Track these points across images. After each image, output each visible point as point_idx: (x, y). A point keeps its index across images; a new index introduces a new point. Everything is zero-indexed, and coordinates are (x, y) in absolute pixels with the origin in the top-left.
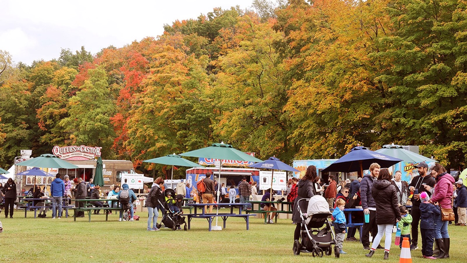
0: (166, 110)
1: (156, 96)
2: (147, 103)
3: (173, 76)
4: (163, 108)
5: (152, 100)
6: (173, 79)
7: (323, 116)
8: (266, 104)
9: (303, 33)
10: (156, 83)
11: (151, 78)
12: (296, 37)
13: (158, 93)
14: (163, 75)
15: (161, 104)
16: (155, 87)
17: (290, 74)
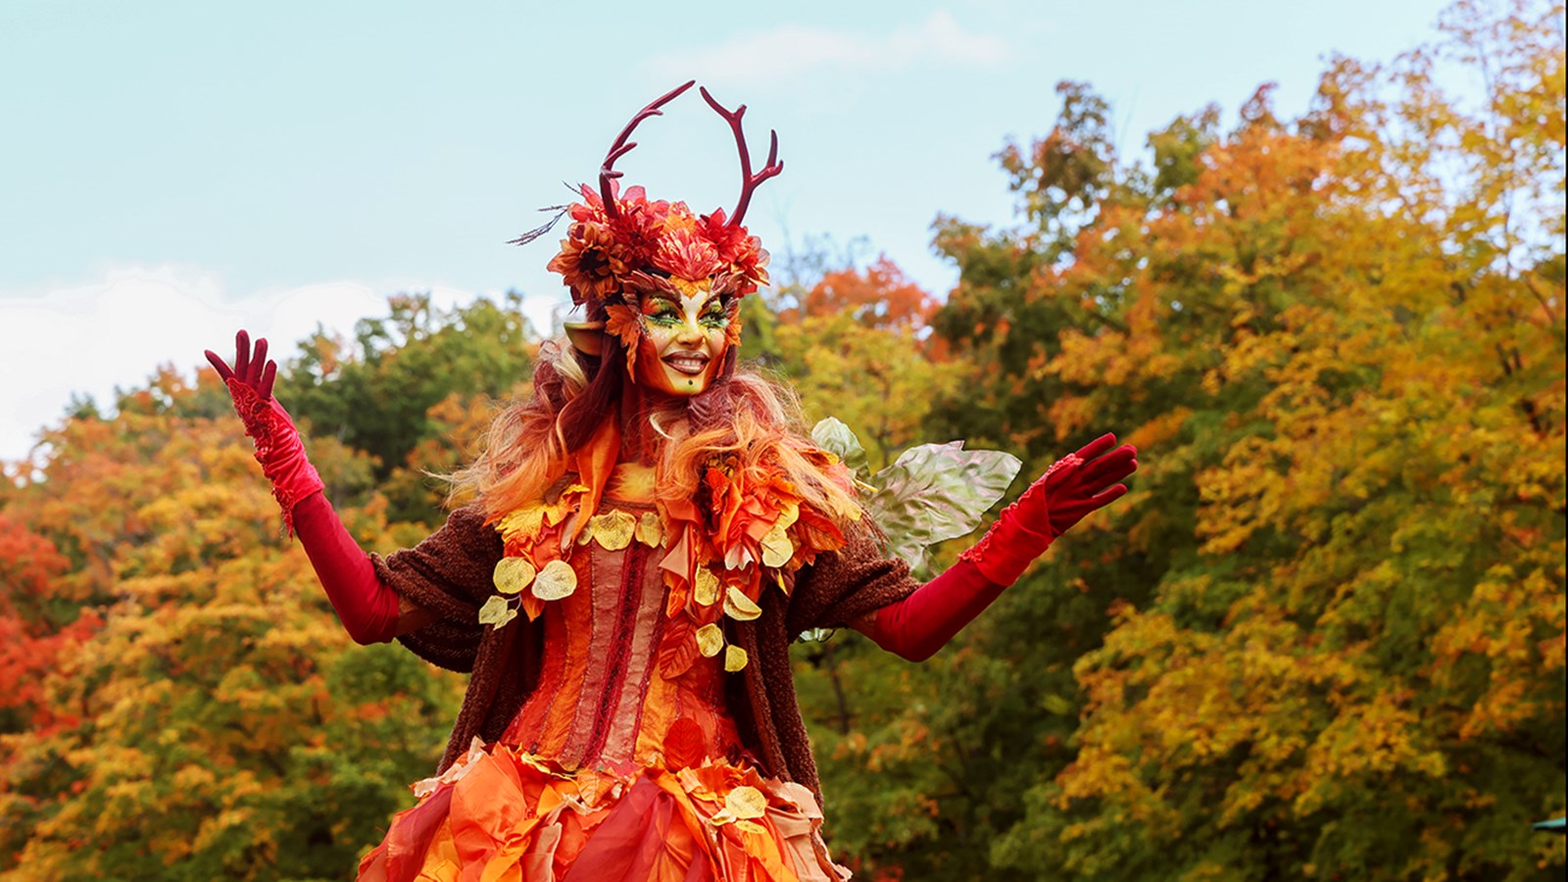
0: (231, 818)
1: (170, 735)
2: (113, 779)
3: (274, 622)
4: (211, 809)
5: (144, 762)
6: (274, 636)
7: (1327, 829)
8: (902, 774)
9: (1147, 346)
10: (165, 663)
11: (134, 636)
12: (1102, 367)
13: (181, 717)
14: (213, 611)
15: (198, 787)
16: (166, 684)
17: (1044, 593)
